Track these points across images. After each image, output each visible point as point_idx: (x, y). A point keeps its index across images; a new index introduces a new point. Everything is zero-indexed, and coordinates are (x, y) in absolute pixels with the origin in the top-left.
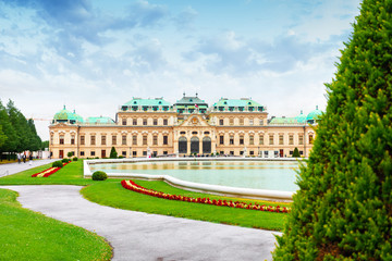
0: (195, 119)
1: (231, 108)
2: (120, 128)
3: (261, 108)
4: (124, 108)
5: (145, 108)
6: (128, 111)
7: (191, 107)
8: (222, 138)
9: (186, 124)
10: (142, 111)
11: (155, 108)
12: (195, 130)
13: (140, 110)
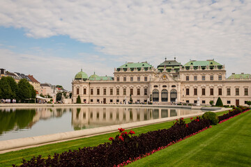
0: (165, 76)
1: (196, 68)
2: (115, 83)
3: (220, 67)
4: (119, 69)
5: (132, 69)
6: (121, 71)
7: (169, 68)
8: (188, 90)
9: (158, 80)
10: (130, 71)
11: (139, 69)
12: (165, 84)
13: (129, 71)
